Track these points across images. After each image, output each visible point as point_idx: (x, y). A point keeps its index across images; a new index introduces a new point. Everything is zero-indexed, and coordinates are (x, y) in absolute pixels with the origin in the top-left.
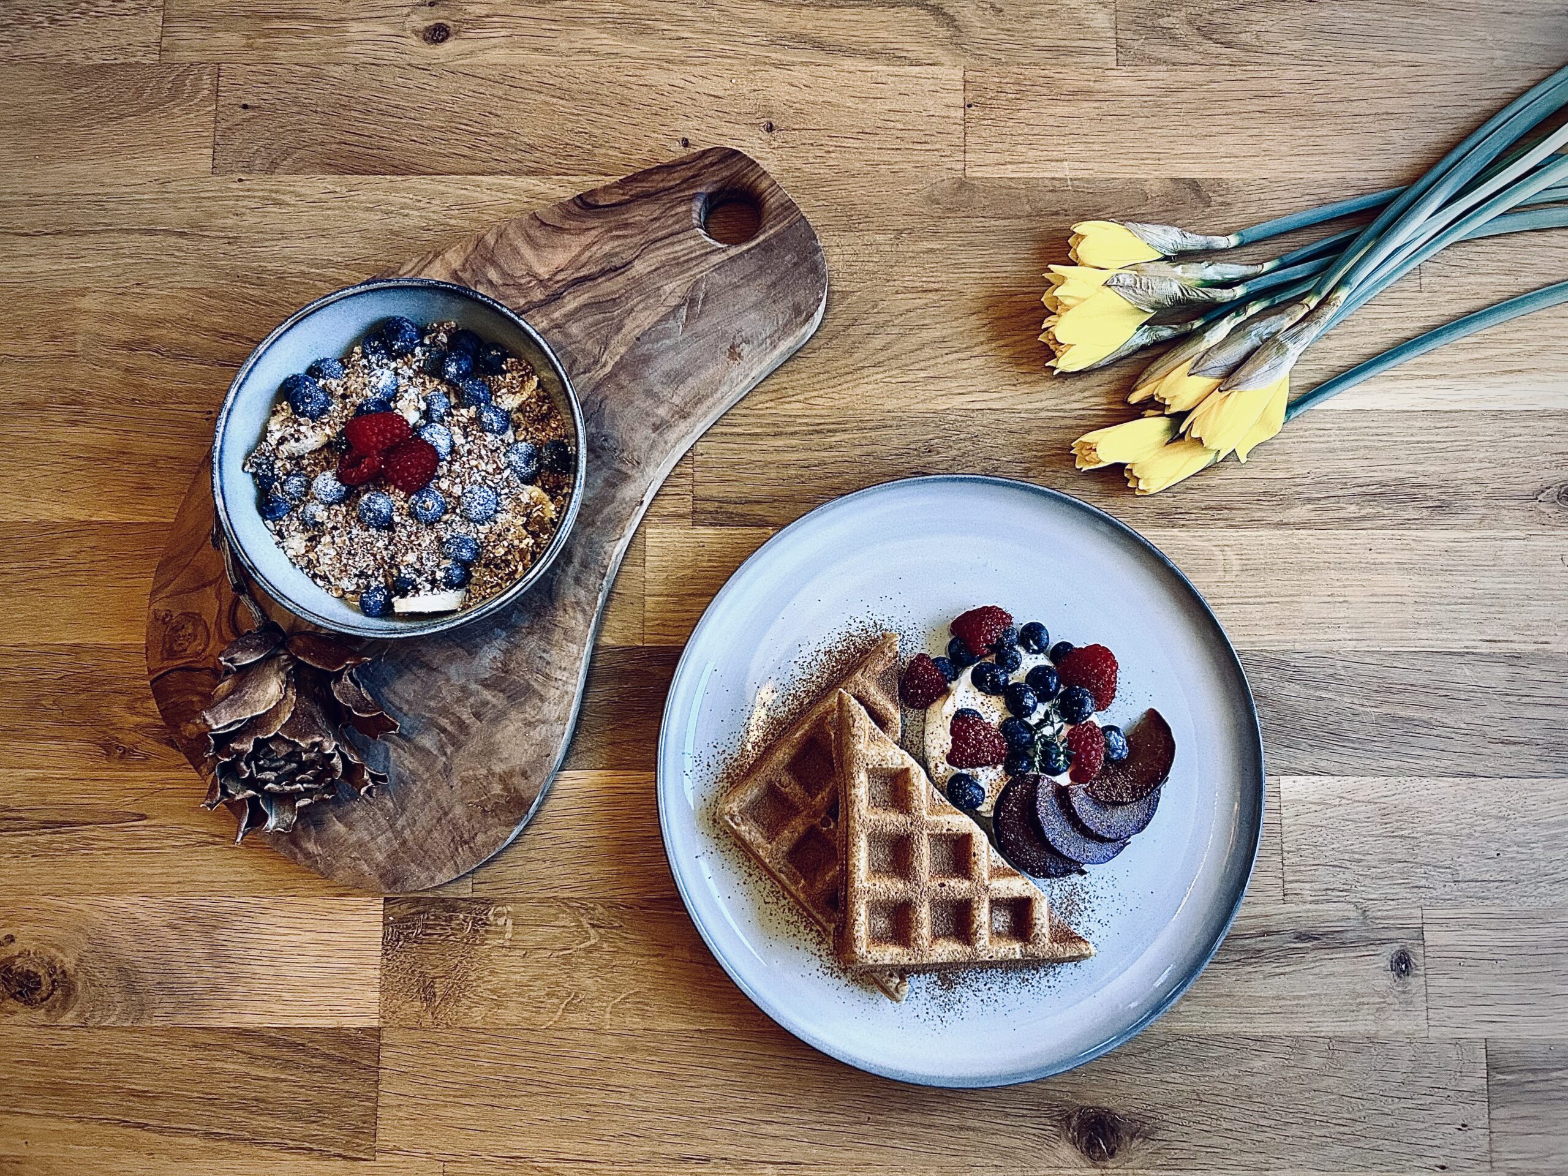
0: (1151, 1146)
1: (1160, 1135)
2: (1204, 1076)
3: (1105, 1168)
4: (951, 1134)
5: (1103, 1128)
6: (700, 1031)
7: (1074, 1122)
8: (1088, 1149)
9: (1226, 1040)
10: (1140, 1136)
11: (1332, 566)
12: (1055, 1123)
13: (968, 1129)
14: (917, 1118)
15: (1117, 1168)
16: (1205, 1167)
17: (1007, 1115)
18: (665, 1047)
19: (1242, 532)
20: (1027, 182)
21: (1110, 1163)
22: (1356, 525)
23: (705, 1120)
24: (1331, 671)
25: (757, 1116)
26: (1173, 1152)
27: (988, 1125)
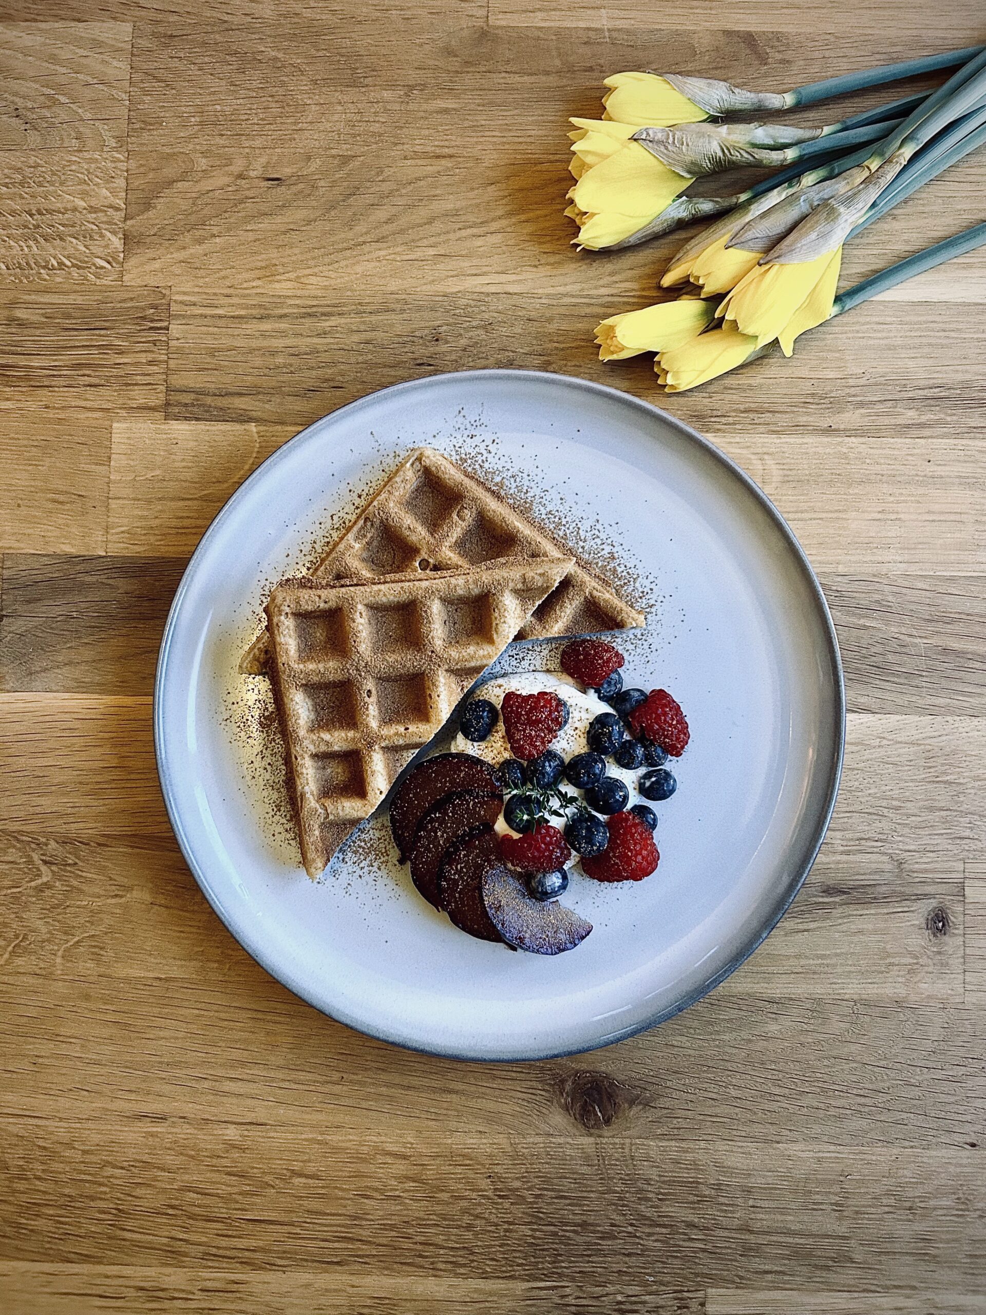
0: (651, 1115)
1: (662, 1102)
2: (714, 1040)
3: (600, 1136)
4: (432, 1096)
5: (599, 1093)
6: (160, 979)
7: (568, 1086)
8: (582, 1116)
9: (741, 1002)
10: (640, 1103)
11: (884, 479)
12: (547, 1087)
13: (450, 1091)
14: (397, 1079)
15: (613, 1137)
16: (710, 1138)
17: (495, 1077)
18: (121, 995)
19: (785, 439)
20: (558, 32)
21: (606, 1131)
22: (916, 433)
23: (164, 1075)
24: (877, 597)
25: (221, 1072)
26: (675, 1121)
27: (473, 1088)
